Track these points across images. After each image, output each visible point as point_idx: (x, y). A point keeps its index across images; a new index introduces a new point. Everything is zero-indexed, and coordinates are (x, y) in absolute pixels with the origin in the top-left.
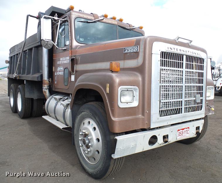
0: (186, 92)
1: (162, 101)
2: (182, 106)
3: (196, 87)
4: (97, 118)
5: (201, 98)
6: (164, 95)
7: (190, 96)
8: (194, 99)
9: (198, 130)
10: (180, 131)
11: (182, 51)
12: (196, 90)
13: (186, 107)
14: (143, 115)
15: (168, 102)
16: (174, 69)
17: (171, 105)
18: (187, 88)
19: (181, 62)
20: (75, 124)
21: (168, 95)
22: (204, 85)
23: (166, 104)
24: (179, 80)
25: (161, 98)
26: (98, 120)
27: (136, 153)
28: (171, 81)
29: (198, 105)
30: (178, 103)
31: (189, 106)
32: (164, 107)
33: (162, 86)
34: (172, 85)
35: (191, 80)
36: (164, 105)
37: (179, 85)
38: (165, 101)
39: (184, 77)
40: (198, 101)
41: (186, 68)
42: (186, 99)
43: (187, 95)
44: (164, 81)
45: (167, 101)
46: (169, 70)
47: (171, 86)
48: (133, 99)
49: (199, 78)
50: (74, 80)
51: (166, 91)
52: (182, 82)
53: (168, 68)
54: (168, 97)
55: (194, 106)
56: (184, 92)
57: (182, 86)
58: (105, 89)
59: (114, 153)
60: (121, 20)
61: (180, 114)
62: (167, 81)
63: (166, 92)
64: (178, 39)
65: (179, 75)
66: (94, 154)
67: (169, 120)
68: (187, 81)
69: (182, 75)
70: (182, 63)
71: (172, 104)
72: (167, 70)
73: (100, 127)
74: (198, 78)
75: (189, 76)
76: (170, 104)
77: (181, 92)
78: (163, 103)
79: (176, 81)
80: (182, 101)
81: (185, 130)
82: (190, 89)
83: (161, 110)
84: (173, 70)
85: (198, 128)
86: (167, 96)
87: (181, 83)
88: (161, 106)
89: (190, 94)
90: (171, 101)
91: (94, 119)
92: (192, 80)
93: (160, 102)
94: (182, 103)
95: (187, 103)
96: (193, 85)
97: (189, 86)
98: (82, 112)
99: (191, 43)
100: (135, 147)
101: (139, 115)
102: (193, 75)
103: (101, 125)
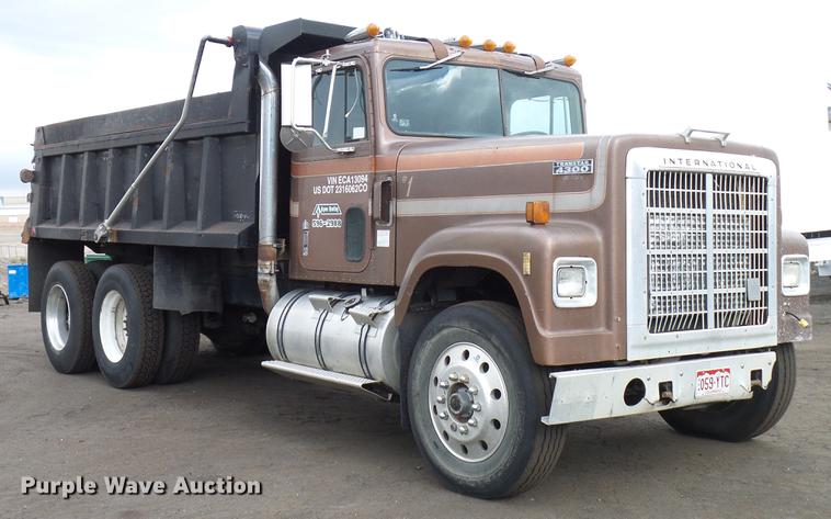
0: (717, 271)
1: (653, 294)
2: (706, 309)
3: (746, 257)
4: (493, 339)
5: (764, 289)
6: (659, 279)
7: (729, 283)
8: (742, 290)
9: (757, 382)
10: (704, 377)
11: (701, 163)
12: (748, 266)
13: (718, 311)
14: (609, 327)
15: (670, 297)
16: (681, 210)
17: (678, 305)
18: (720, 261)
19: (701, 191)
20: (417, 366)
21: (669, 280)
22: (771, 251)
23: (663, 301)
24: (698, 240)
25: (651, 288)
26: (497, 343)
27: (595, 418)
28: (674, 244)
29: (755, 308)
30: (695, 302)
31: (727, 310)
32: (660, 309)
33: (653, 256)
34: (677, 252)
35: (729, 238)
36: (659, 304)
37: (697, 252)
38: (662, 294)
39: (710, 231)
40: (754, 296)
41: (714, 207)
42: (718, 291)
43: (720, 278)
44: (658, 244)
45: (667, 294)
46: (668, 214)
47: (674, 256)
48: (583, 289)
49: (754, 232)
50: (387, 245)
51: (664, 268)
52: (705, 244)
53: (665, 210)
54: (669, 285)
55: (742, 309)
56: (710, 271)
57: (705, 255)
58: (520, 266)
59: (547, 413)
60: (508, 49)
61: (704, 330)
62: (663, 243)
63: (662, 272)
64: (689, 134)
65: (694, 226)
66: (483, 432)
67: (672, 344)
68: (718, 241)
69: (705, 226)
70: (704, 194)
71: (680, 302)
72: (663, 214)
73: (505, 358)
74: (750, 232)
75: (724, 227)
76: (675, 303)
77: (703, 272)
78: (657, 300)
79: (690, 243)
80: (706, 296)
81: (718, 374)
82: (727, 263)
83: (651, 316)
84: (679, 214)
85: (756, 375)
86: (665, 282)
87: (703, 246)
88: (652, 307)
89: (729, 278)
90: (677, 293)
91: (483, 341)
92: (734, 238)
93: (649, 295)
94: (706, 301)
95: (720, 300)
96: (736, 251)
97: (724, 255)
98: (443, 328)
99: (725, 138)
100: (592, 403)
101: (598, 327)
102: (737, 224)
103: (506, 354)
